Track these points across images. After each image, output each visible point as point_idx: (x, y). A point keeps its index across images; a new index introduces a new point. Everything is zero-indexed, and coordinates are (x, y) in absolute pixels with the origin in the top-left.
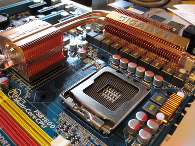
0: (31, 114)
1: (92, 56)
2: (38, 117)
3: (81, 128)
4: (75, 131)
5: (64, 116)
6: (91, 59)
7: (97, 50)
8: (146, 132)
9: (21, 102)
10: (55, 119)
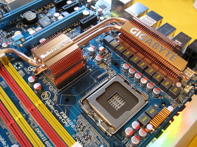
0: (58, 115)
1: (107, 60)
2: (63, 118)
3: (92, 129)
4: (88, 131)
5: (81, 119)
6: (105, 64)
7: (112, 54)
8: (136, 139)
9: (51, 104)
10: (75, 120)
